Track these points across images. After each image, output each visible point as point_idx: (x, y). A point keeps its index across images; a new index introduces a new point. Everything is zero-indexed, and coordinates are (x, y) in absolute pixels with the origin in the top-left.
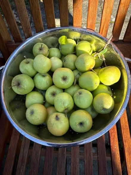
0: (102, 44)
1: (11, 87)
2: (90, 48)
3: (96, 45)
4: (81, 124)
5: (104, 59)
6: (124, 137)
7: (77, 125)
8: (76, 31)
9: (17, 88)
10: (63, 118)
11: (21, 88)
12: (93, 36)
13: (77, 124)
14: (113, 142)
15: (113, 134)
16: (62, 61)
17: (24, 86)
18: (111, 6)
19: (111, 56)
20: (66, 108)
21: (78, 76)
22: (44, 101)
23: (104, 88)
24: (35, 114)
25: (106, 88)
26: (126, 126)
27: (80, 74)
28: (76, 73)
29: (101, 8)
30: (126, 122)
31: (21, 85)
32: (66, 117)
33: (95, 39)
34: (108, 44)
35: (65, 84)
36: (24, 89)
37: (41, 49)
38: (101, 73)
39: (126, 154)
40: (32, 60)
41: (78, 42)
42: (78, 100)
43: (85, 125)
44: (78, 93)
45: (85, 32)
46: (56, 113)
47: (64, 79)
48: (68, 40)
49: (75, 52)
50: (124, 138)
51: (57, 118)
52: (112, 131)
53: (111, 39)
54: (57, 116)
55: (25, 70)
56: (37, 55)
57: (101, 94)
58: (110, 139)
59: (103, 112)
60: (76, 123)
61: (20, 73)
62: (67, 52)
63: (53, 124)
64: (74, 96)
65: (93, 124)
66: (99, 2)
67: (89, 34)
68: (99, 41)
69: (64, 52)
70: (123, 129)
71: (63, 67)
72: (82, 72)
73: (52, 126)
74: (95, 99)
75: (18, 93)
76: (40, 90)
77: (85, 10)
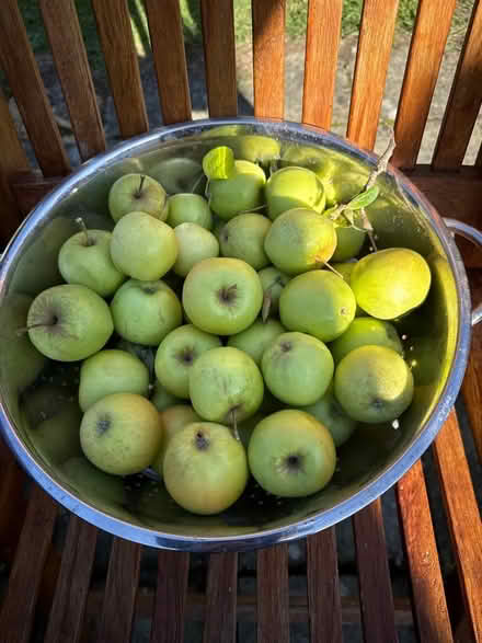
0: (359, 175)
1: (23, 330)
2: (315, 192)
3: (336, 181)
4: (294, 461)
5: (368, 227)
6: (457, 519)
7: (276, 468)
8: (263, 133)
9: (50, 335)
10: (224, 443)
11: (64, 335)
12: (326, 149)
13: (279, 462)
14: (416, 539)
15: (414, 508)
16: (217, 238)
17: (73, 326)
18: (385, 42)
19: (392, 216)
20: (236, 403)
21: (276, 288)
22: (150, 387)
23: (373, 328)
24: (116, 432)
25: (377, 330)
26: (460, 476)
27: (285, 280)
28: (269, 277)
29: (349, 74)
30: (458, 464)
31: (64, 322)
32: (234, 436)
33: (332, 161)
34: (379, 172)
35: (230, 316)
36: (76, 338)
37: (138, 195)
38: (360, 272)
39: (470, 583)
40: (103, 235)
41: (274, 171)
42: (279, 371)
43: (308, 466)
44: (278, 348)
45: (298, 135)
46: (197, 425)
47: (227, 296)
48: (239, 163)
49: (264, 205)
50: (455, 523)
51: (201, 442)
52: (411, 497)
53: (390, 154)
54: (200, 435)
55: (81, 268)
56: (124, 213)
57: (365, 349)
58: (405, 527)
59: (372, 414)
60: (275, 459)
61: (60, 280)
62: (235, 207)
63: (187, 466)
64: (265, 358)
65: (338, 464)
66: (341, 57)
67: (312, 144)
68: (347, 167)
69: (223, 206)
70: (451, 489)
71: (221, 255)
72: (289, 275)
73: (183, 474)
74: (341, 367)
75: (53, 354)
76: (134, 345)
77: (293, 81)
